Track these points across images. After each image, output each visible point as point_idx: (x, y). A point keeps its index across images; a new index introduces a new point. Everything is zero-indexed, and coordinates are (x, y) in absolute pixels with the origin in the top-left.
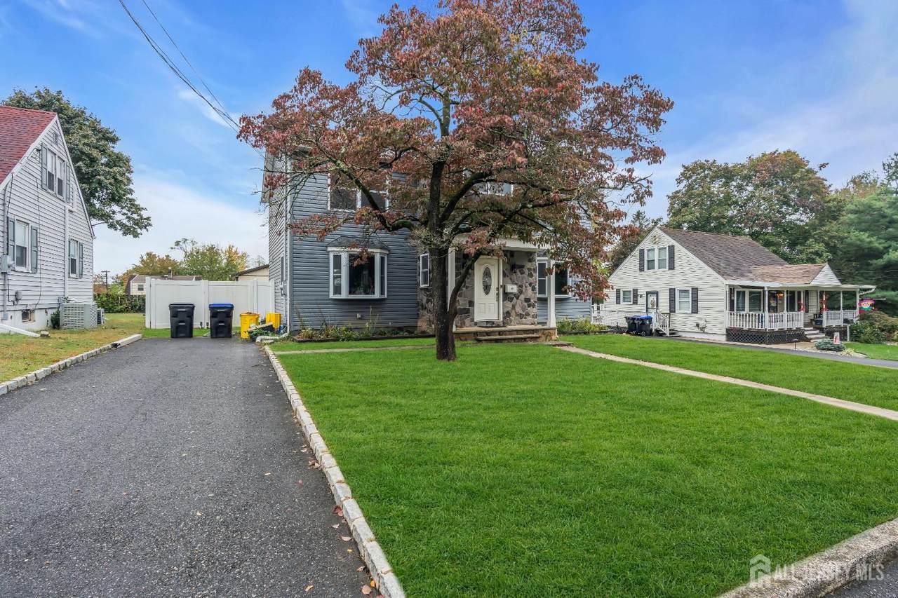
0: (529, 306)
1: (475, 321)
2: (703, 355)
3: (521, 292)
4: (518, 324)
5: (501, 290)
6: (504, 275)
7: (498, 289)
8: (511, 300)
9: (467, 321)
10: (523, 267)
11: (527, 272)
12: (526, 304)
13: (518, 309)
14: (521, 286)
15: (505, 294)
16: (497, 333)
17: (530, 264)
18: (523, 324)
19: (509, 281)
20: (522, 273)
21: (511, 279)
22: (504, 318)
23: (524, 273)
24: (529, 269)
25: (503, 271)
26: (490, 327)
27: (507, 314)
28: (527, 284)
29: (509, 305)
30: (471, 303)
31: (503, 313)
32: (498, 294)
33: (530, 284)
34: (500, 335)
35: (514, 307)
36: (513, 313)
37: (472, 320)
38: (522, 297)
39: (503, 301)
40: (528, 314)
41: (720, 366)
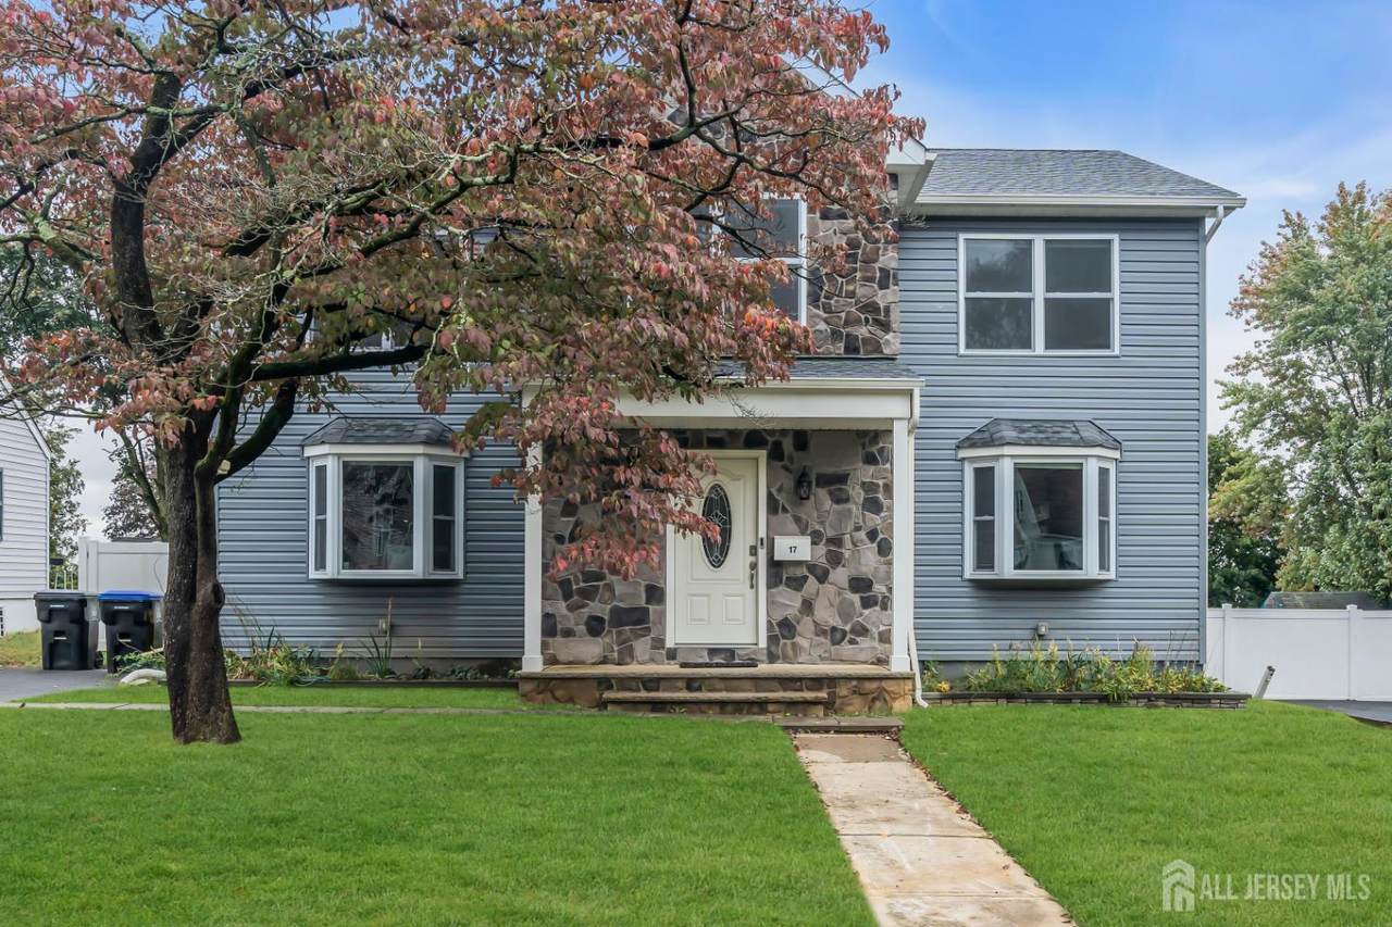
0: (867, 603)
1: (669, 644)
2: (1334, 766)
3: (836, 559)
4: (822, 659)
5: (762, 553)
6: (773, 507)
7: (754, 551)
8: (797, 583)
9: (642, 646)
10: (842, 479)
11: (858, 494)
12: (856, 598)
13: (826, 614)
14: (837, 541)
15: (775, 566)
16: (680, 684)
17: (871, 469)
18: (842, 661)
19: (793, 526)
20: (841, 499)
21: (797, 520)
22: (772, 639)
23: (847, 500)
24: (869, 487)
25: (770, 496)
26: (718, 665)
27: (783, 630)
28: (862, 535)
29: (791, 601)
30: (656, 594)
31: (769, 623)
32: (754, 566)
33: (872, 535)
34: (689, 688)
35: (808, 606)
36: (806, 627)
37: (659, 643)
38: (840, 575)
39: (769, 586)
40: (862, 631)
41: (1379, 800)
